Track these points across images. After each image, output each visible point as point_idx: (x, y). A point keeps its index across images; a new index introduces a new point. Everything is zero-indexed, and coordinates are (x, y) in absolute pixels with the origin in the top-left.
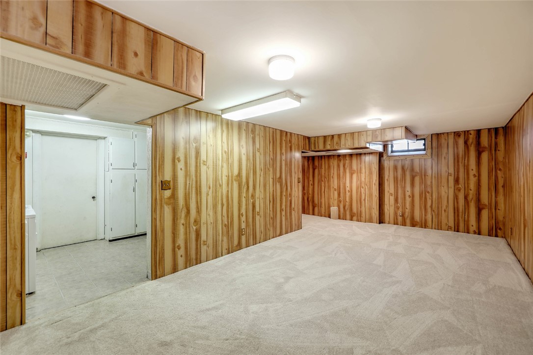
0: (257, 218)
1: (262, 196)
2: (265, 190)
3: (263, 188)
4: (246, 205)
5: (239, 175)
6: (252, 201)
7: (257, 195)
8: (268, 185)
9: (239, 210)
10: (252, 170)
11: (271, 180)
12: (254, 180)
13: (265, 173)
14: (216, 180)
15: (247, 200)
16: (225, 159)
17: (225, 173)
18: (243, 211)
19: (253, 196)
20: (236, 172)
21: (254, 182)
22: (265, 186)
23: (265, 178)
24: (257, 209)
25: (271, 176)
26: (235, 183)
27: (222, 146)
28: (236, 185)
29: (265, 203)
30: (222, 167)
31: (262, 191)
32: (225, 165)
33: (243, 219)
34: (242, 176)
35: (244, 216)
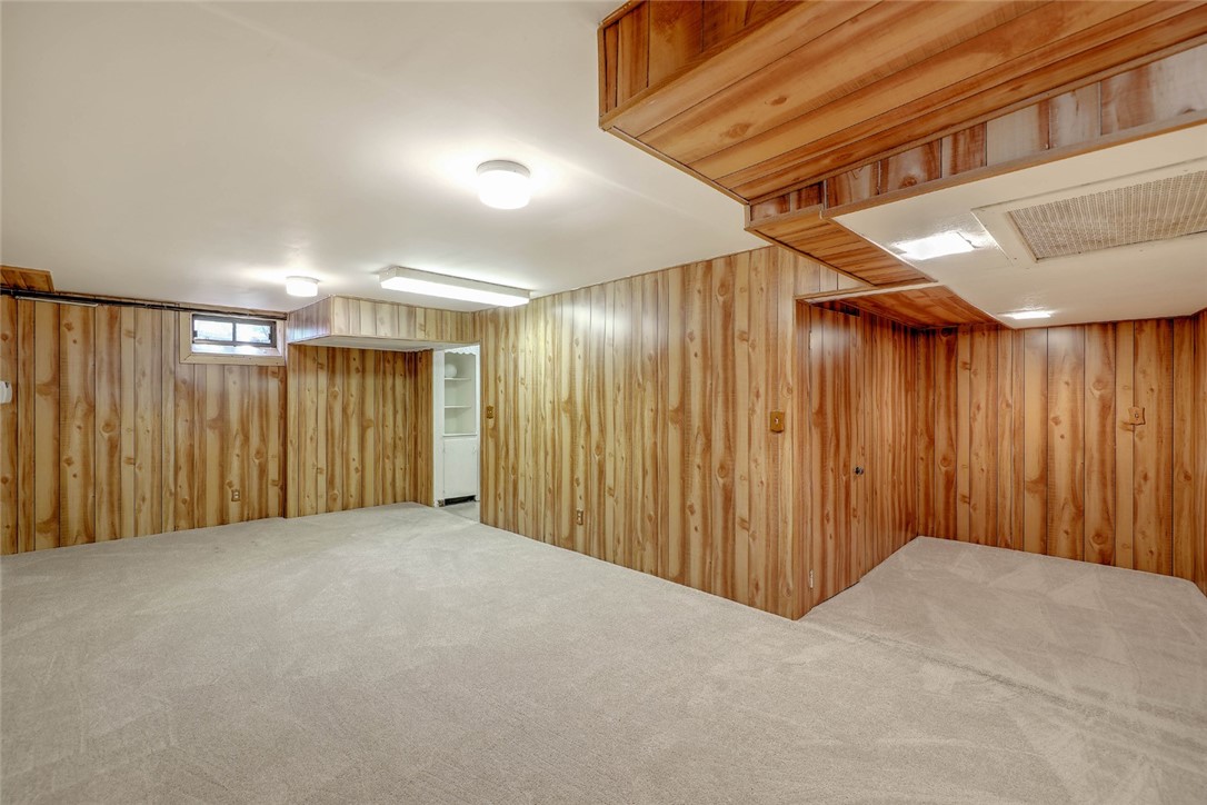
0: (609, 501)
1: (622, 452)
2: (630, 439)
3: (623, 433)
4: (586, 464)
5: (571, 400)
6: (597, 458)
7: (609, 448)
8: (638, 428)
9: (573, 471)
10: (595, 389)
11: (648, 416)
12: (600, 413)
13: (630, 397)
14: (537, 408)
15: (588, 455)
16: (549, 373)
17: (549, 397)
18: (580, 474)
19: (600, 448)
20: (565, 395)
21: (600, 417)
22: (629, 428)
23: (629, 409)
24: (609, 481)
25: (649, 404)
26: (563, 415)
27: (546, 349)
28: (565, 420)
29: (630, 470)
30: (545, 386)
31: (622, 440)
32: (549, 382)
33: (580, 491)
34: (575, 403)
35: (582, 486)
